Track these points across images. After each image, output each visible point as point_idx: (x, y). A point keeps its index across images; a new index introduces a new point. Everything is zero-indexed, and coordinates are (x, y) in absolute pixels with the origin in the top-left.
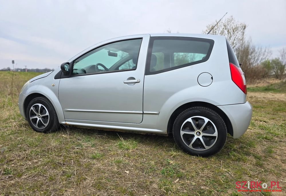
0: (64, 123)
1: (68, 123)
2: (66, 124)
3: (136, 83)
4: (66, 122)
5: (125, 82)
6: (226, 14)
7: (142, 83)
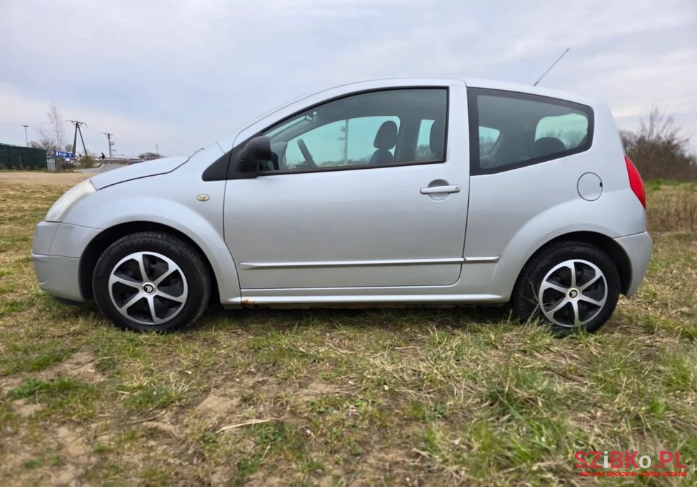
0: (238, 300)
1: (251, 299)
2: (243, 304)
3: (451, 194)
4: (244, 299)
5: (423, 190)
6: (568, 52)
7: (464, 192)
